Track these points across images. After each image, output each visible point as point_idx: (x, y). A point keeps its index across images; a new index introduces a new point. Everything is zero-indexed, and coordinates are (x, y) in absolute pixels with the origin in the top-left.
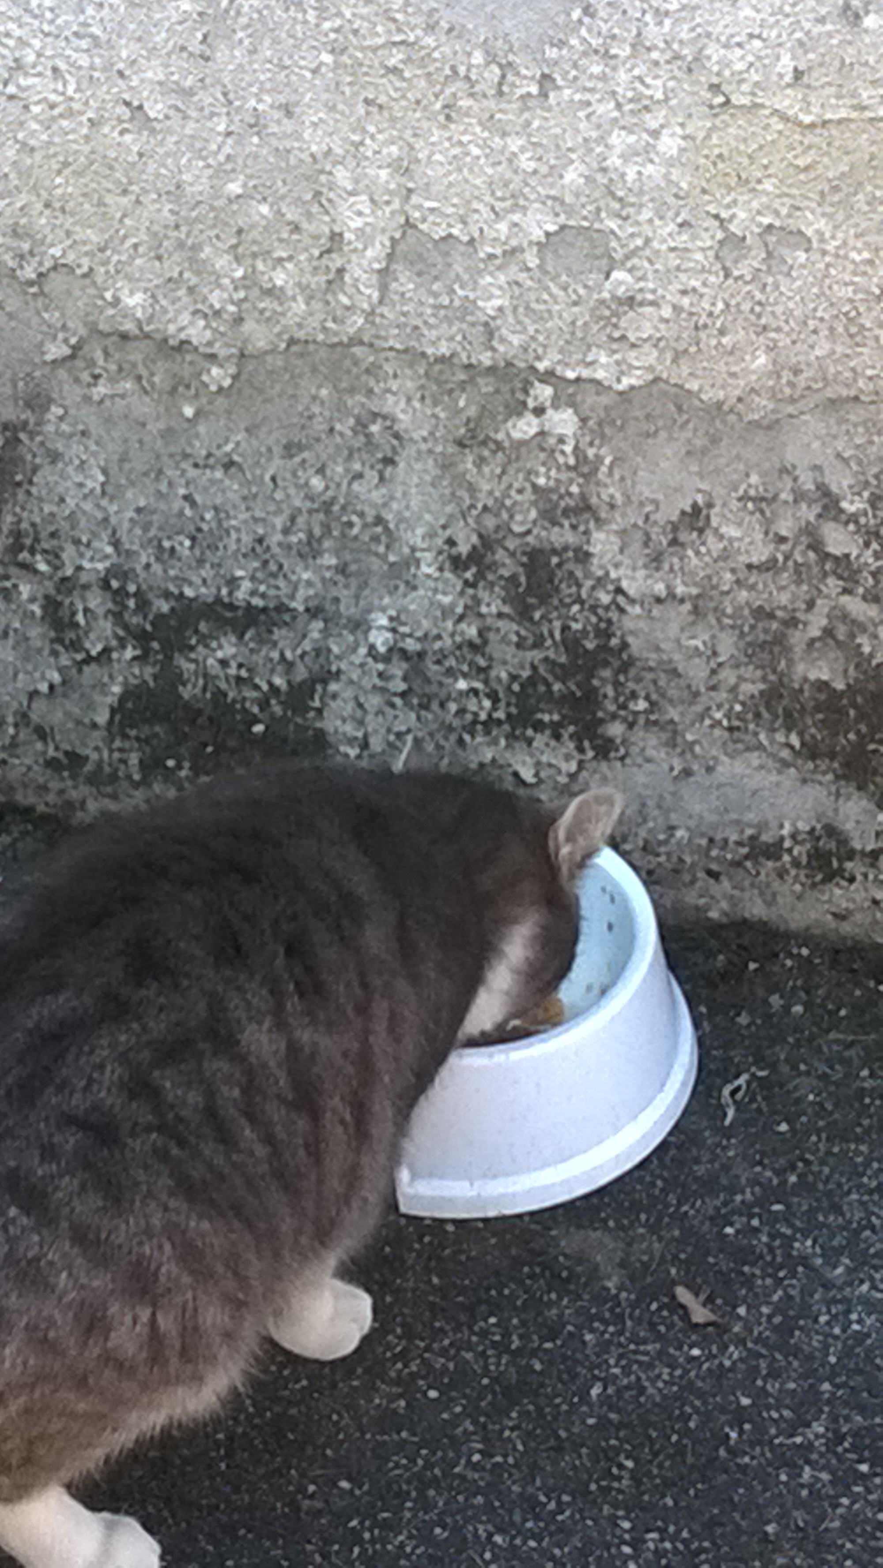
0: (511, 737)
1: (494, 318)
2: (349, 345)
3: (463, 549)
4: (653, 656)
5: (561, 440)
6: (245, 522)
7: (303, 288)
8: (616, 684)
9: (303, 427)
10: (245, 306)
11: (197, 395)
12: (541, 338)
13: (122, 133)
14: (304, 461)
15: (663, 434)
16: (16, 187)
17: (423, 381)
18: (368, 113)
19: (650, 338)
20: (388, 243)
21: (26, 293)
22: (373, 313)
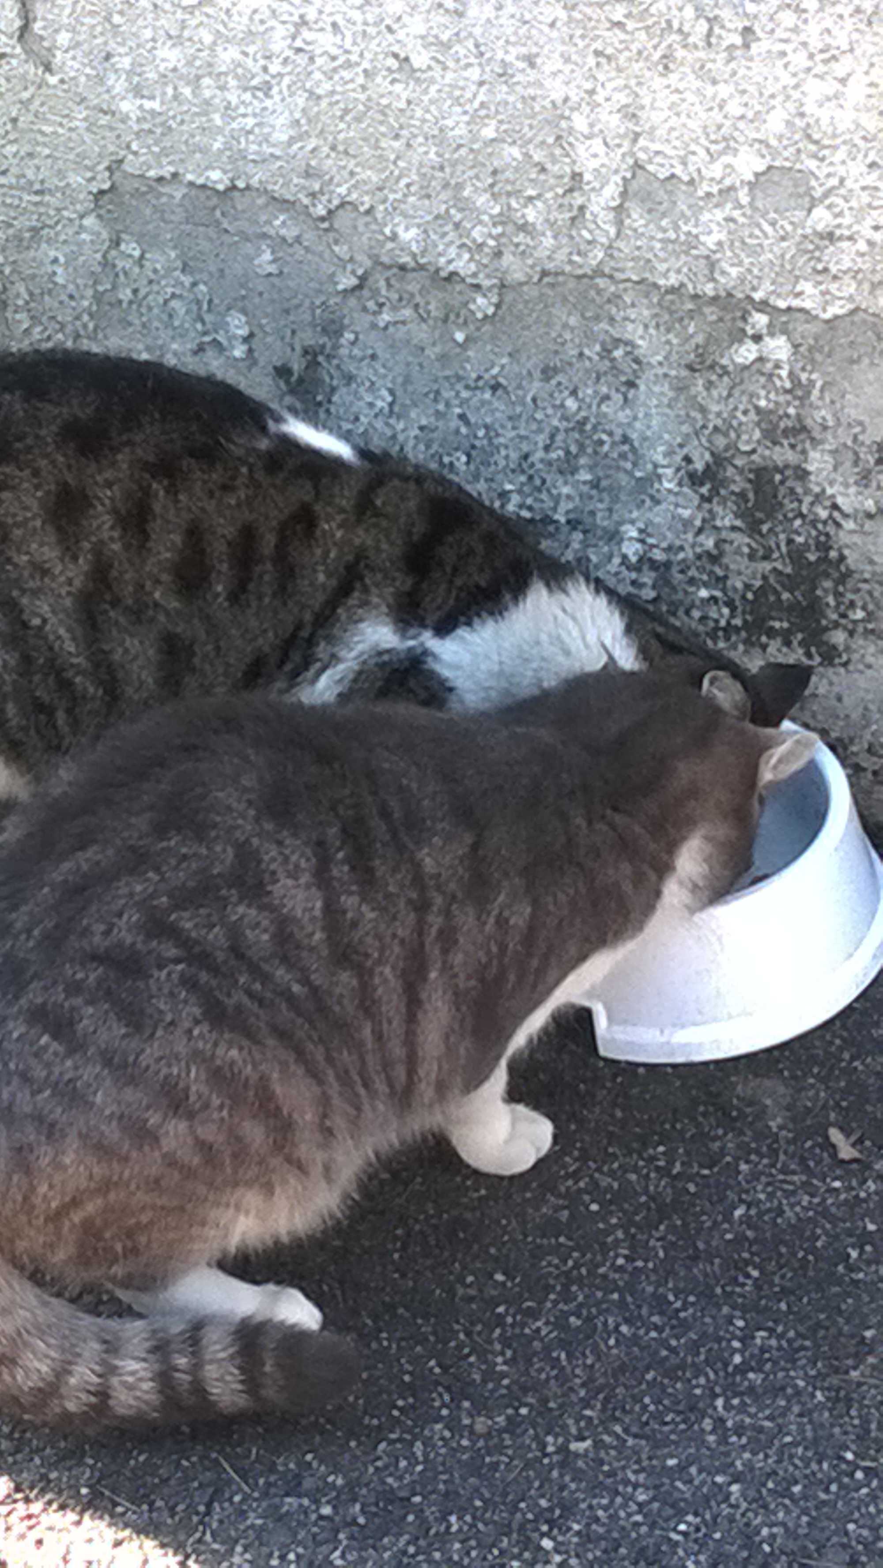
0: (747, 642)
1: (714, 252)
2: (592, 278)
3: (699, 466)
4: (868, 568)
5: (777, 366)
6: (512, 440)
7: (552, 224)
8: (838, 595)
9: (556, 352)
10: (503, 240)
11: (465, 323)
12: (756, 271)
13: (393, 81)
14: (559, 384)
15: (866, 361)
16: (306, 132)
17: (657, 310)
18: (598, 64)
19: (849, 269)
20: (620, 182)
21: (318, 228)
22: (610, 247)
